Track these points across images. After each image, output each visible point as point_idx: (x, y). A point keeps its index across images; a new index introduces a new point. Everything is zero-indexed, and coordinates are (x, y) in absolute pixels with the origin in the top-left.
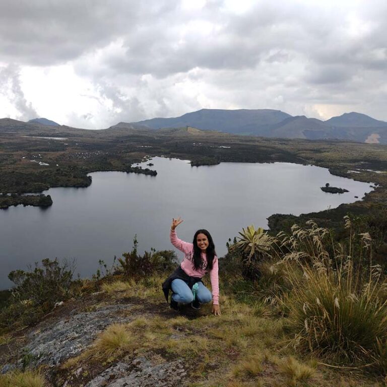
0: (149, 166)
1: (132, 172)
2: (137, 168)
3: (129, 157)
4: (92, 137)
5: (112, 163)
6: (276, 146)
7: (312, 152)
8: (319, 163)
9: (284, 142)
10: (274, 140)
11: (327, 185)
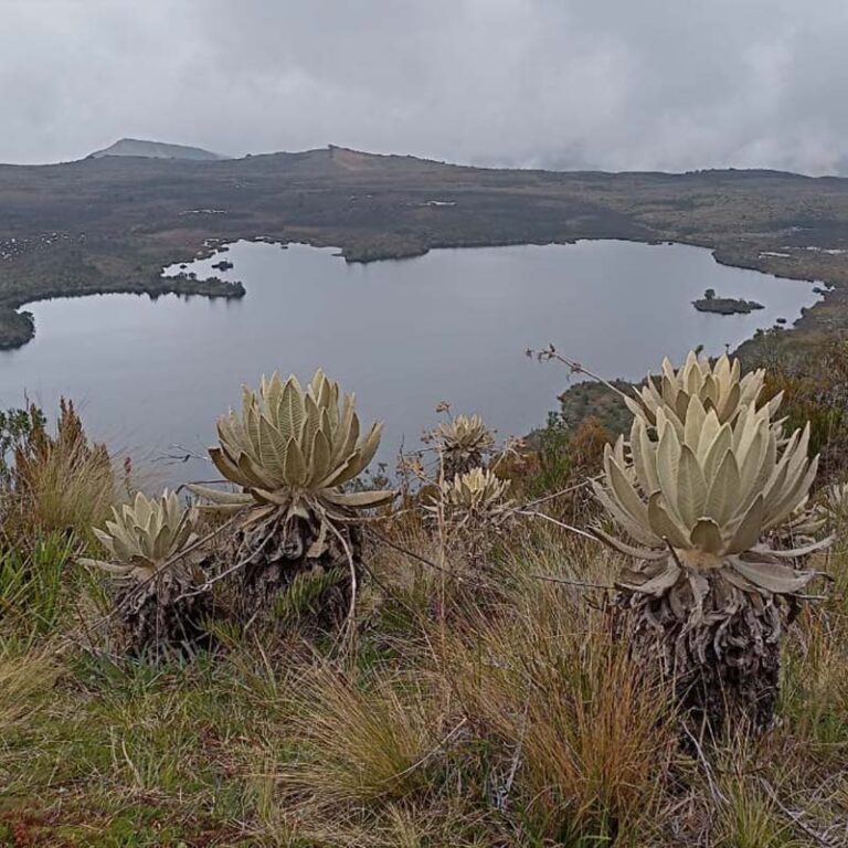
0: (218, 270)
1: (166, 291)
2: (180, 277)
3: (156, 244)
4: (25, 189)
5: (99, 265)
6: (578, 194)
7: (670, 207)
8: (688, 236)
9: (598, 183)
10: (574, 178)
11: (710, 293)
